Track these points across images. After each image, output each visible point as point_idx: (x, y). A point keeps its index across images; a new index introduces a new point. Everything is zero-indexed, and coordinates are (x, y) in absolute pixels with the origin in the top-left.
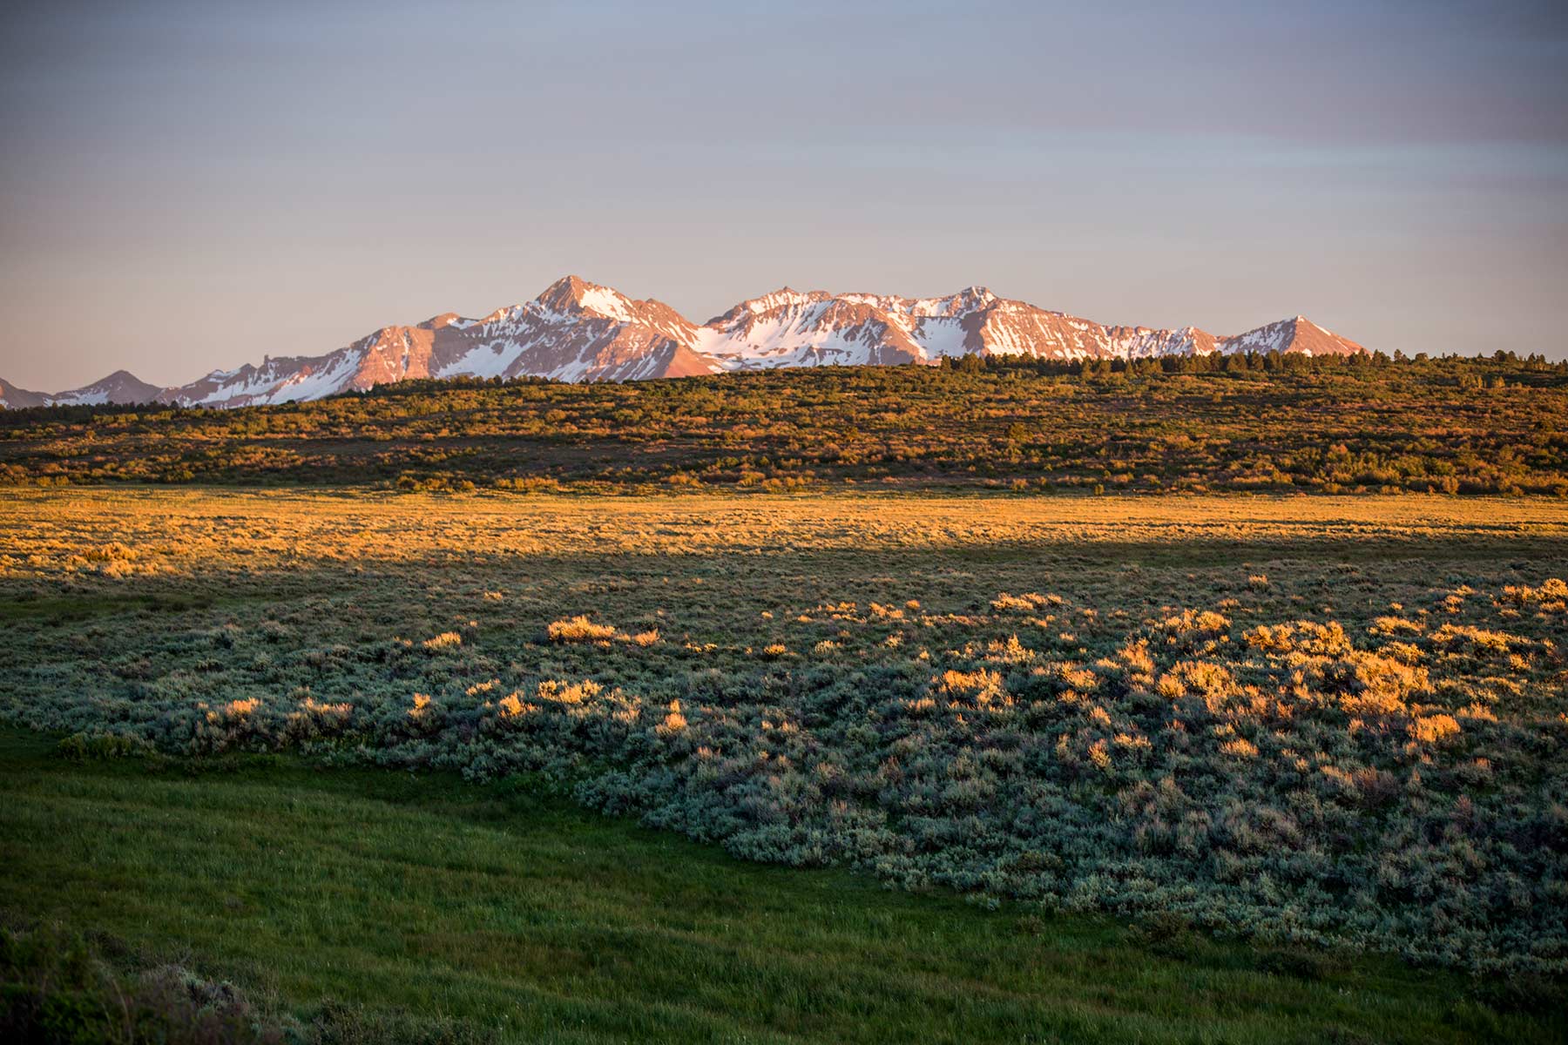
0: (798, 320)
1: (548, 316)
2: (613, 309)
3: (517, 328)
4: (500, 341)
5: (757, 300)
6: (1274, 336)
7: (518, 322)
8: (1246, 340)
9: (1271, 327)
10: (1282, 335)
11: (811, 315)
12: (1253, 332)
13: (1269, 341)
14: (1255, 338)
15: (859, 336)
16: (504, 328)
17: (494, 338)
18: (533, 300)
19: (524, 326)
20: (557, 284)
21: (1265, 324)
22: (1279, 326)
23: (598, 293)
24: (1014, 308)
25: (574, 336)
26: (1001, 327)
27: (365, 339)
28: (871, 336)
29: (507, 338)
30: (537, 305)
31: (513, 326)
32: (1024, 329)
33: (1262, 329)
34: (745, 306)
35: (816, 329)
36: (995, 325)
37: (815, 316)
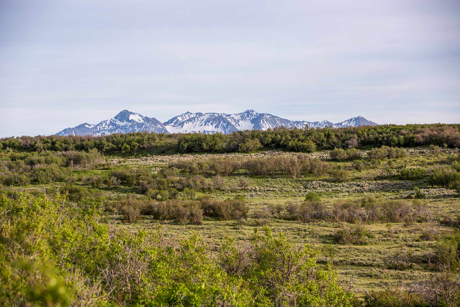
0: (199, 122)
1: (118, 123)
2: (139, 120)
3: (109, 127)
4: (103, 131)
5: (179, 116)
6: (352, 122)
7: (109, 125)
8: (343, 124)
9: (351, 120)
10: (355, 122)
11: (203, 120)
12: (345, 121)
13: (351, 124)
14: (346, 123)
15: (219, 127)
16: (104, 127)
17: (101, 131)
18: (113, 118)
19: (111, 127)
20: (121, 113)
21: (349, 118)
22: (354, 119)
23: (134, 115)
24: (268, 116)
25: (131, 129)
26: (265, 122)
27: (60, 132)
28: (224, 127)
29: (106, 131)
30: (115, 119)
31: (107, 127)
32: (272, 123)
33: (348, 120)
34: (176, 118)
35: (205, 125)
36: (263, 122)
37: (204, 121)
